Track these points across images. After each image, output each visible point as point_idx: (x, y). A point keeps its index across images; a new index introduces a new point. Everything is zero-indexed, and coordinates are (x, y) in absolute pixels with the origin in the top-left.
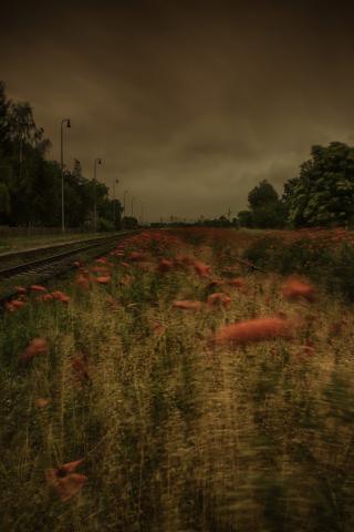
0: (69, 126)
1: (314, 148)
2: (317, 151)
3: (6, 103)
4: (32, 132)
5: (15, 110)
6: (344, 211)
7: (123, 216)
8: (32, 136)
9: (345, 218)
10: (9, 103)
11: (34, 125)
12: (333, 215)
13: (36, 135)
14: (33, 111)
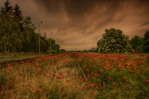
0: (42, 23)
1: (106, 30)
2: (107, 31)
3: (22, 17)
4: (31, 25)
5: (26, 18)
6: (113, 48)
7: (60, 49)
8: (31, 26)
9: (114, 50)
10: (23, 16)
11: (31, 23)
12: (110, 49)
13: (32, 26)
14: (31, 19)
